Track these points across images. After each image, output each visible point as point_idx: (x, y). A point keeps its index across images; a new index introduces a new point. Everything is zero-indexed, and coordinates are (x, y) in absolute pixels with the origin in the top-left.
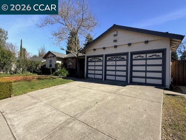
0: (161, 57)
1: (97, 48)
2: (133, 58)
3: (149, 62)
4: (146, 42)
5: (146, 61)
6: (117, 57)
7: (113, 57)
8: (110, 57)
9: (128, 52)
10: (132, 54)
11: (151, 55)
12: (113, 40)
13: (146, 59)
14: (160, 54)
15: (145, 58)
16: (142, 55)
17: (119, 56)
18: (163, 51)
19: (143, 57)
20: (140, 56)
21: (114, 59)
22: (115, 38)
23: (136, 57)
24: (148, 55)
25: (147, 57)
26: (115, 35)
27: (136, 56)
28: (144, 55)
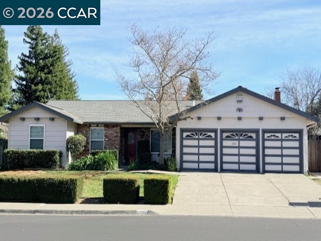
0: (298, 138)
1: (204, 116)
2: (266, 138)
3: (285, 144)
4: (283, 119)
5: (282, 142)
6: (241, 135)
7: (234, 134)
8: (229, 134)
9: (259, 129)
10: (265, 131)
11: (287, 135)
12: (237, 108)
13: (282, 140)
14: (297, 135)
15: (280, 138)
16: (277, 135)
17: (244, 134)
18: (300, 132)
19: (277, 137)
20: (274, 136)
21: (236, 138)
22: (240, 106)
23: (269, 137)
24: (284, 135)
25: (283, 138)
26: (240, 101)
27: (269, 135)
28: (279, 135)
